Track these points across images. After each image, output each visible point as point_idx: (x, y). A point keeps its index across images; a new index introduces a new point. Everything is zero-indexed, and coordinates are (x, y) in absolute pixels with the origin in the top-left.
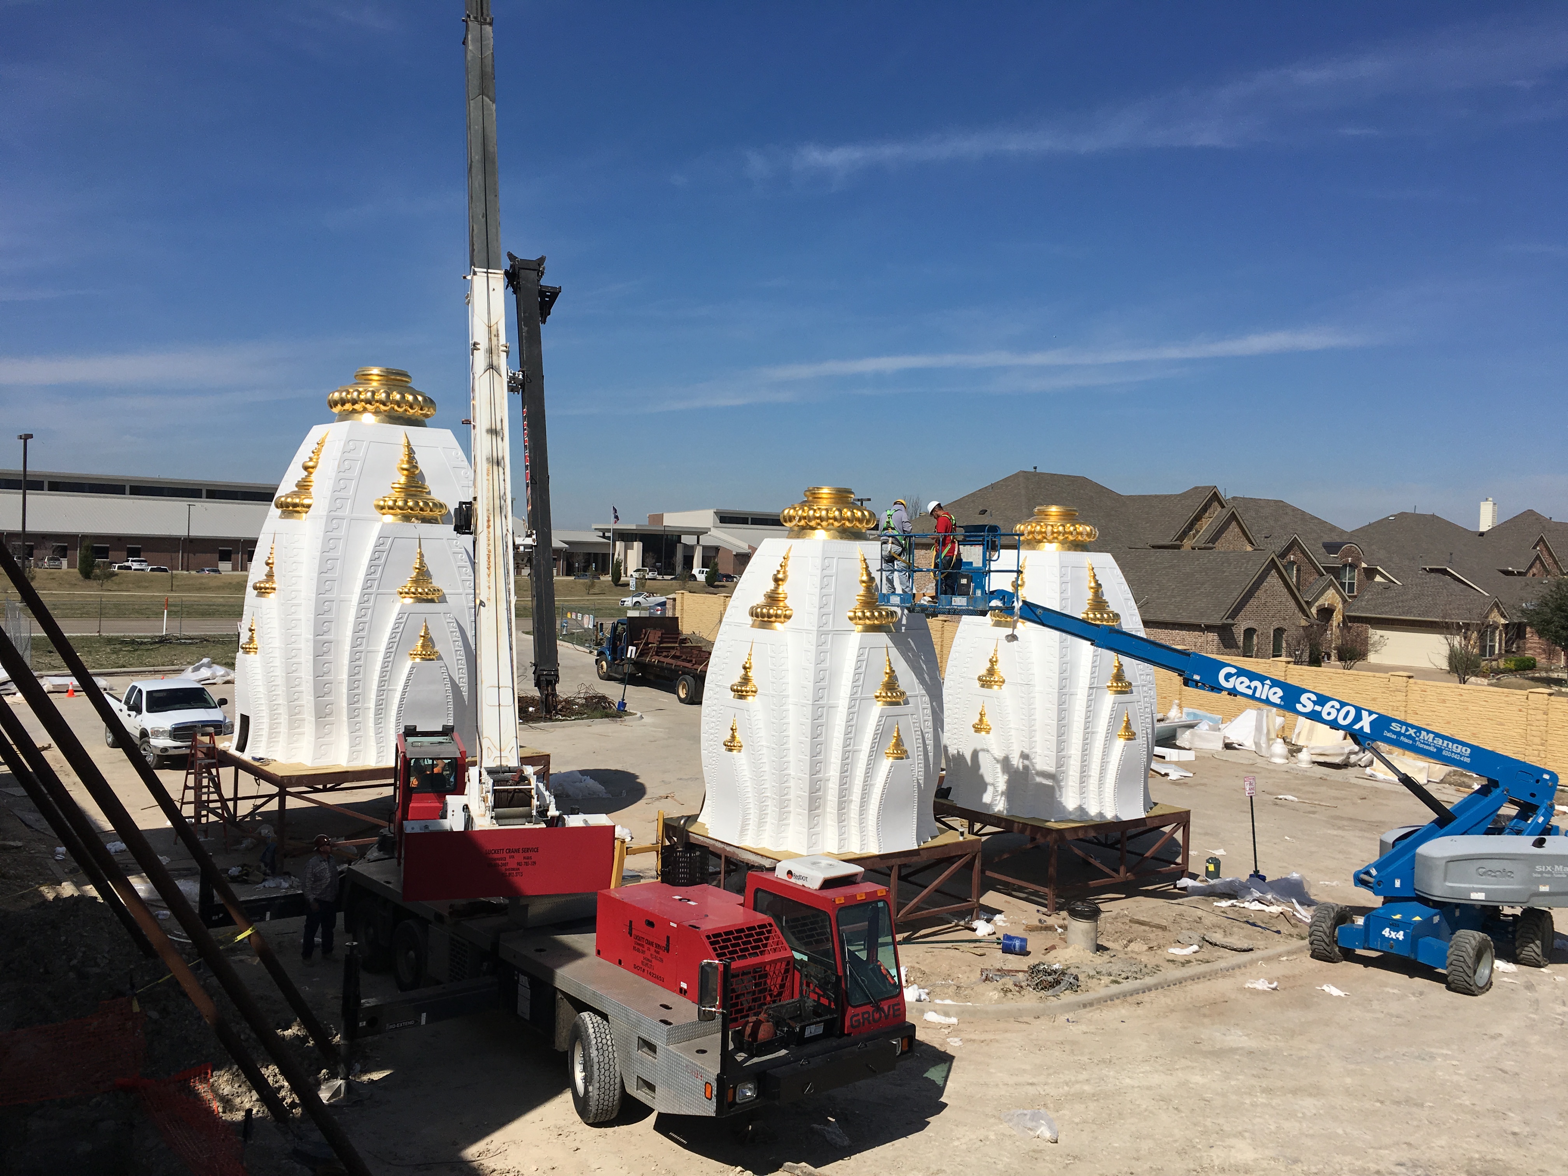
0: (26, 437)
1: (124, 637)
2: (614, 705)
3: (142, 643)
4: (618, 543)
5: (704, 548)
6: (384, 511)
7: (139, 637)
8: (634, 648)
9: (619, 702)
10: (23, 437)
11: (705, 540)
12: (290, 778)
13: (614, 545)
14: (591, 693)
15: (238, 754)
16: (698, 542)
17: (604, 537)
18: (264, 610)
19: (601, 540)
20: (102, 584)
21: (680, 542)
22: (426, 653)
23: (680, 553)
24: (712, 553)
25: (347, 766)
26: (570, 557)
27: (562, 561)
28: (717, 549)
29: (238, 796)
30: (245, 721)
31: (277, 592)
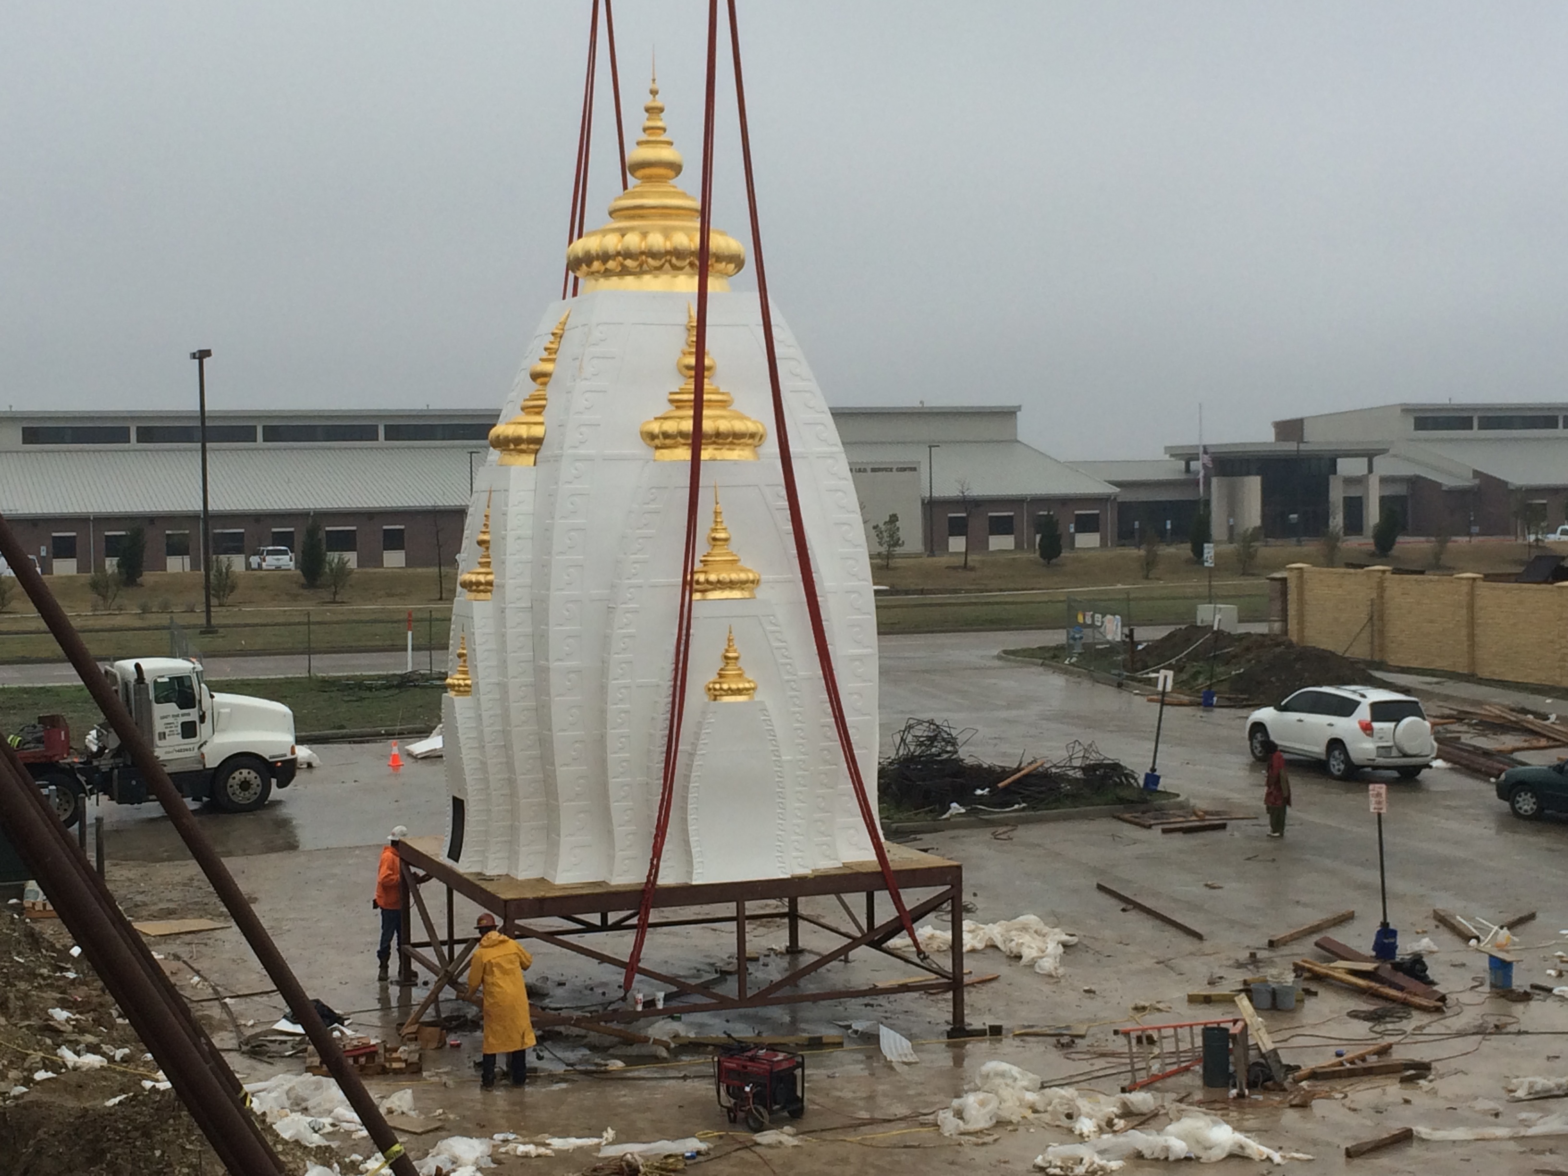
0: (202, 355)
1: (348, 678)
2: (1136, 780)
3: (370, 688)
4: (1214, 481)
5: (1384, 480)
6: (657, 442)
7: (370, 678)
8: (1170, 674)
9: (1147, 775)
10: (197, 356)
11: (1384, 467)
12: (520, 902)
13: (1207, 484)
14: (1093, 758)
15: (449, 863)
16: (1370, 470)
17: (1188, 469)
18: (478, 622)
19: (1183, 477)
20: (335, 593)
21: (1335, 472)
22: (734, 686)
23: (1337, 494)
24: (1400, 490)
25: (613, 883)
26: (1125, 510)
27: (1110, 518)
28: (1415, 482)
29: (456, 937)
30: (458, 806)
31: (494, 589)
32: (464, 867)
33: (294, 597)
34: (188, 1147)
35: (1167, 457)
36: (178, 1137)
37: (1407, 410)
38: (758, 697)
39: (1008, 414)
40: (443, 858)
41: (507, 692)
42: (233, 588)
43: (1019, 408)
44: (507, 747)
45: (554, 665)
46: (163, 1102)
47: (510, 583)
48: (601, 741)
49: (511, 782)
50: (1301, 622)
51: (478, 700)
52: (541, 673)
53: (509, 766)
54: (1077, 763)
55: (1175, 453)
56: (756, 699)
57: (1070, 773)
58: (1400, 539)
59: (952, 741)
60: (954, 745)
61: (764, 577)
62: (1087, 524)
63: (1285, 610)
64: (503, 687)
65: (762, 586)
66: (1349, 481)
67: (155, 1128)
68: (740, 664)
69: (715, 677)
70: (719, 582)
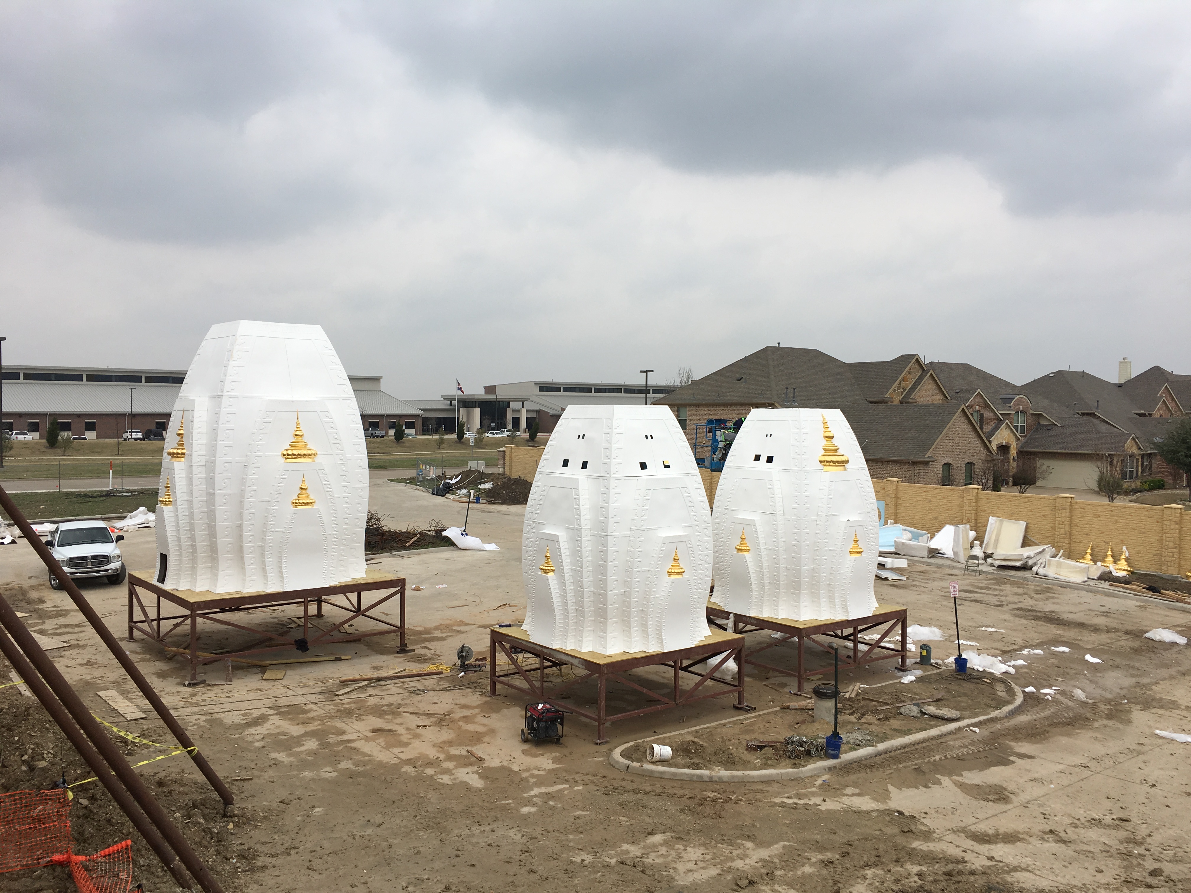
1: (79, 492)
3: (92, 497)
4: (461, 409)
5: (528, 411)
7: (90, 492)
11: (528, 405)
12: (199, 603)
13: (459, 411)
15: (159, 585)
16: (523, 407)
17: (451, 404)
18: (177, 471)
19: (448, 407)
20: (64, 451)
21: (509, 407)
22: (305, 501)
23: (509, 416)
24: (534, 415)
25: (245, 592)
26: (426, 420)
27: (419, 424)
28: (538, 412)
29: (161, 617)
30: (164, 558)
31: (186, 456)
32: (167, 586)
33: (43, 453)
34: (33, 734)
35: (442, 399)
36: (28, 729)
37: (536, 383)
38: (315, 506)
39: (377, 380)
40: (154, 582)
41: (192, 504)
42: (11, 448)
43: (382, 377)
44: (192, 530)
45: (217, 492)
46: (18, 713)
47: (194, 454)
48: (240, 527)
49: (193, 547)
50: (511, 469)
51: (177, 508)
52: (211, 496)
53: (193, 538)
54: (433, 529)
55: (445, 398)
56: (315, 507)
57: (429, 533)
58: (539, 434)
59: (378, 520)
60: (379, 521)
61: (318, 453)
62: (410, 426)
63: (504, 464)
64: (190, 502)
65: (318, 456)
66: (514, 411)
67: (14, 726)
68: (308, 491)
69: (296, 498)
70: (299, 454)
